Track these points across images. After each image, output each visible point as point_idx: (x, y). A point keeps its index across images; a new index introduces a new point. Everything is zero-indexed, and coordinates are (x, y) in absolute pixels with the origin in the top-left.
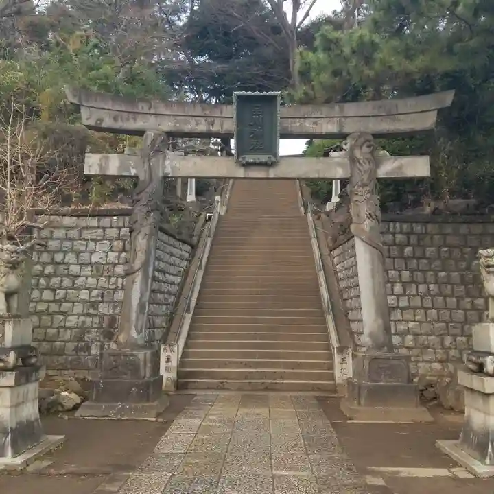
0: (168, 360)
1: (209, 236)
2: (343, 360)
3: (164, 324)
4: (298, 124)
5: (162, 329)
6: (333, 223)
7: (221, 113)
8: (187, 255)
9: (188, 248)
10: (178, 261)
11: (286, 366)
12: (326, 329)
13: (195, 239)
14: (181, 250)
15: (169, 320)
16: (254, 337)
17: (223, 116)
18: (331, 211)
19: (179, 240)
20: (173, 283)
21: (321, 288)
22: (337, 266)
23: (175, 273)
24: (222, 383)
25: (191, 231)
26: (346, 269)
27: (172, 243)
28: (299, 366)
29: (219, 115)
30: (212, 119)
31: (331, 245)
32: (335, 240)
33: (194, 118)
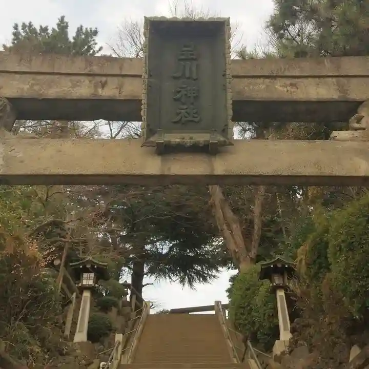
4: (263, 87)
7: (121, 69)
17: (124, 73)
29: (118, 72)
30: (104, 79)
33: (69, 78)
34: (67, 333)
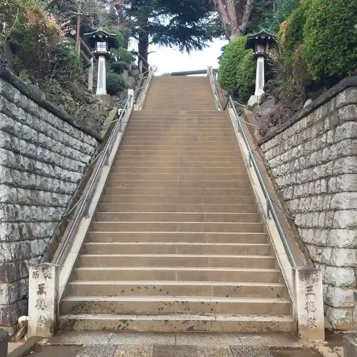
0: (41, 290)
1: (120, 131)
2: (309, 289)
3: (51, 233)
5: (47, 240)
6: (259, 116)
8: (91, 149)
9: (94, 141)
10: (76, 154)
11: (218, 292)
12: (267, 239)
13: (103, 134)
14: (82, 141)
15: (60, 227)
16: (172, 250)
18: (255, 105)
19: (79, 129)
20: (67, 180)
21: (254, 187)
22: (270, 162)
23: (72, 168)
24: (125, 321)
25: (99, 124)
26: (285, 163)
27: (68, 131)
28: (235, 292)
31: (259, 138)
32: (263, 133)
34: (90, 88)
